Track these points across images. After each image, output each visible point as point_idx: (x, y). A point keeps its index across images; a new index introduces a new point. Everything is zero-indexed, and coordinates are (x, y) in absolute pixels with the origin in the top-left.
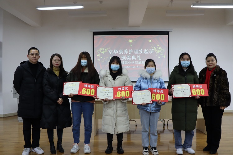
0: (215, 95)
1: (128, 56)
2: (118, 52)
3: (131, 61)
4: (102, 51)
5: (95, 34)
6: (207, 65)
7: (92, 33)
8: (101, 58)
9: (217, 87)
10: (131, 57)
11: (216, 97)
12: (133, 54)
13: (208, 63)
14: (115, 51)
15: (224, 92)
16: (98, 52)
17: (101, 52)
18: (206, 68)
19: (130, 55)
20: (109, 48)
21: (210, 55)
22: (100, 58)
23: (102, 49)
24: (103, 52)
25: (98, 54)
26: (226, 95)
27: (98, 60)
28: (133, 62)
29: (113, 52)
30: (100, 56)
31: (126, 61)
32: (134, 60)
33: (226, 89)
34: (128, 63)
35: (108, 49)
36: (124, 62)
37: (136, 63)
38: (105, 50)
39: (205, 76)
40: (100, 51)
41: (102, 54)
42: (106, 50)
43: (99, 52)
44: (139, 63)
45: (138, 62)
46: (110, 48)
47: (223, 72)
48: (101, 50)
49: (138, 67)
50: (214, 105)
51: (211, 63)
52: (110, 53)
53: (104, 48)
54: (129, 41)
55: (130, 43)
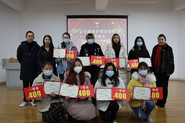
0: (163, 65)
2: (87, 32)
4: (74, 31)
5: (69, 17)
6: (159, 43)
7: (66, 17)
8: (73, 36)
9: (165, 59)
10: (97, 36)
11: (164, 66)
12: (99, 33)
13: (159, 41)
14: (85, 31)
15: (169, 63)
16: (71, 32)
17: (73, 32)
18: (158, 45)
21: (162, 35)
22: (72, 37)
23: (74, 29)
24: (75, 32)
25: (71, 33)
26: (171, 65)
28: (99, 40)
29: (83, 32)
30: (73, 35)
32: (100, 38)
33: (171, 61)
35: (79, 30)
37: (101, 40)
39: (156, 51)
41: (74, 34)
42: (78, 30)
43: (72, 32)
44: (104, 41)
45: (103, 40)
46: (80, 28)
47: (169, 48)
48: (73, 30)
49: (103, 44)
50: (162, 72)
51: (161, 41)
52: (81, 33)
53: (75, 29)
54: (95, 23)
55: (96, 24)
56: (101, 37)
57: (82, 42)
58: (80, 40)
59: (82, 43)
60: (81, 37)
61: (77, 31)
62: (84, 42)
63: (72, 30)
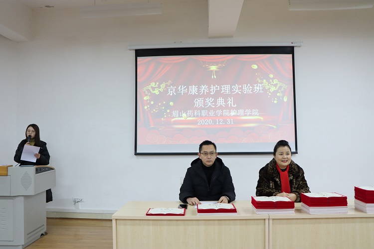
1: (208, 100)
2: (188, 91)
3: (215, 109)
4: (153, 89)
5: (140, 53)
7: (134, 52)
8: (152, 103)
10: (215, 101)
12: (218, 94)
14: (181, 88)
16: (146, 93)
17: (151, 91)
19: (212, 96)
20: (168, 83)
22: (149, 104)
23: (153, 84)
24: (156, 92)
25: (147, 95)
27: (146, 108)
28: (219, 112)
29: (177, 90)
30: (150, 100)
31: (204, 109)
32: (221, 107)
34: (208, 114)
35: (166, 86)
36: (201, 112)
37: (226, 113)
38: (160, 87)
40: (150, 89)
41: (153, 96)
42: (163, 86)
43: (148, 91)
44: (233, 113)
45: (230, 112)
46: (170, 82)
48: (152, 87)
49: (231, 121)
52: (171, 93)
53: (157, 83)
54: (209, 68)
55: (212, 71)
56: (223, 104)
57: (174, 118)
58: (168, 111)
59: (174, 121)
60: (171, 104)
61: (161, 90)
62: (179, 117)
63: (149, 87)
